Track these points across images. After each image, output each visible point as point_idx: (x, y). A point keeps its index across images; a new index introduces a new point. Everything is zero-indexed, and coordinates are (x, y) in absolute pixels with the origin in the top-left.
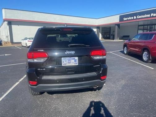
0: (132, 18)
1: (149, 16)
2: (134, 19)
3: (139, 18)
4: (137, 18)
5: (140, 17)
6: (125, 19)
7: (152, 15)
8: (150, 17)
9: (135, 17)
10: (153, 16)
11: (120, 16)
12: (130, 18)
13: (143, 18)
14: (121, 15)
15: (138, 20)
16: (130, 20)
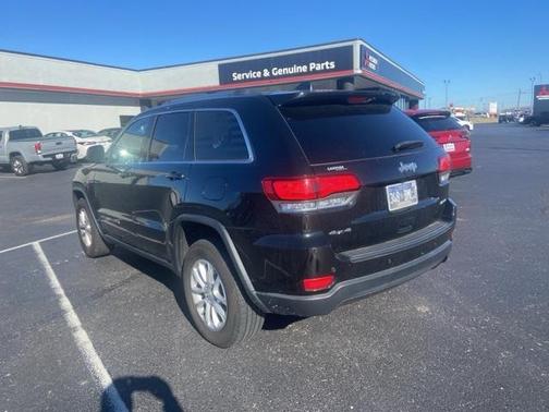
0: (259, 74)
1: (304, 69)
2: (263, 78)
3: (279, 77)
4: (271, 73)
5: (280, 72)
6: (237, 77)
7: (312, 66)
8: (308, 73)
9: (266, 73)
10: (315, 71)
11: (220, 66)
12: (251, 75)
13: (290, 75)
14: (221, 62)
15: (275, 82)
16: (253, 80)
